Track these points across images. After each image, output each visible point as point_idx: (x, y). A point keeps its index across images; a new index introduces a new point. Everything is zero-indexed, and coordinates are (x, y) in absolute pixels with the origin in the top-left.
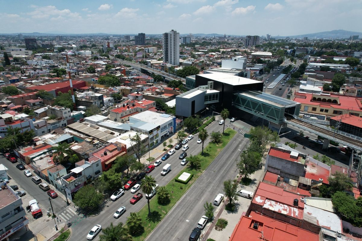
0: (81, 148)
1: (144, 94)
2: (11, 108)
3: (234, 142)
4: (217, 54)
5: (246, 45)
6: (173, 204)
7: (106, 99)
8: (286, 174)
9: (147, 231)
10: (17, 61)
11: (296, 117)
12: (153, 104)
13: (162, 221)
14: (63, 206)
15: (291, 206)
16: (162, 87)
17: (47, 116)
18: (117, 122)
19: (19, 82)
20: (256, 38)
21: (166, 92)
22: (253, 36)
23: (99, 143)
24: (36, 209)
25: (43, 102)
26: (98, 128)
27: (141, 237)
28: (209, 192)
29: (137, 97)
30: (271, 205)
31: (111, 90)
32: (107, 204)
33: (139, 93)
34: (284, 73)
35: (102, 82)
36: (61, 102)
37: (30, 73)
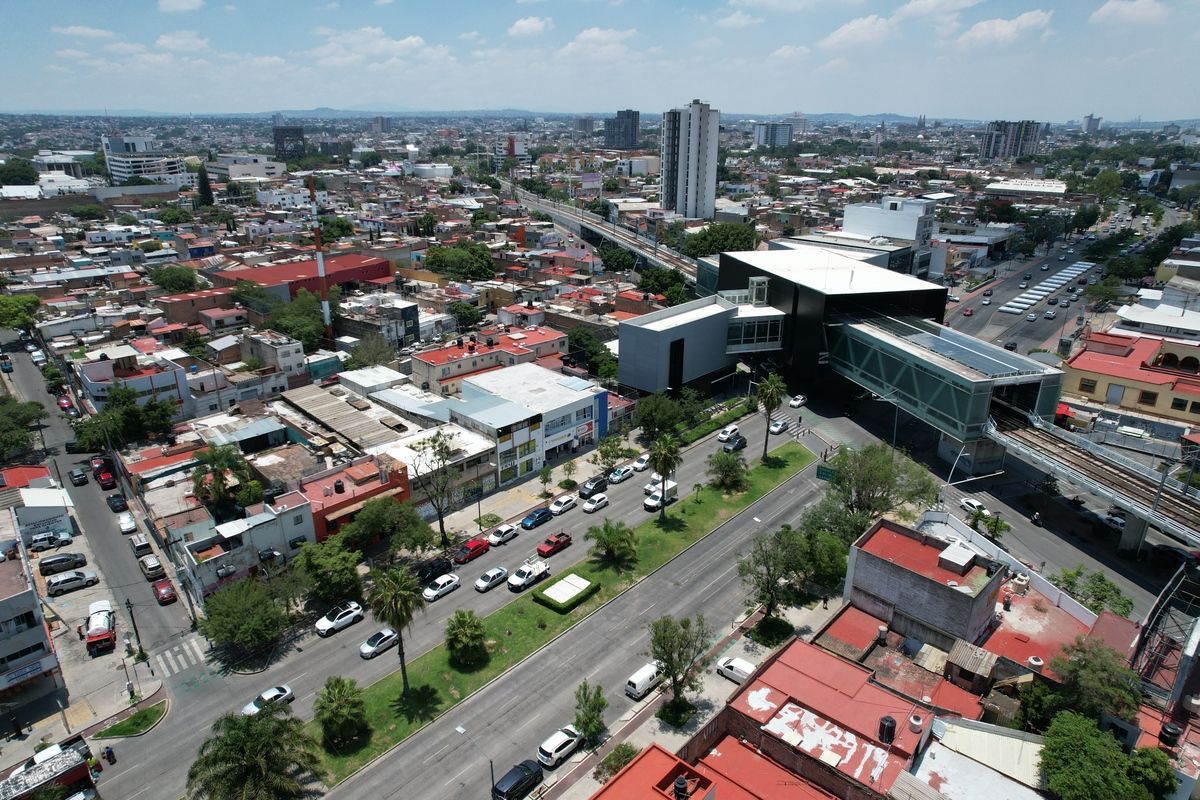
0: (281, 464)
1: (549, 308)
2: (154, 331)
3: (792, 492)
4: (860, 184)
5: (988, 153)
6: (493, 673)
7: (425, 318)
8: (912, 626)
9: (378, 745)
10: (234, 194)
11: (1041, 423)
12: (557, 345)
13: (439, 720)
14: (177, 631)
15: (869, 740)
16: (617, 287)
17: (240, 361)
18: (429, 393)
19: (214, 254)
20: (1026, 129)
21: (624, 305)
22: (1015, 124)
23: (344, 452)
24: (98, 629)
25: (246, 317)
26: (368, 408)
27: (351, 758)
28: (630, 649)
29: (525, 317)
30: (796, 725)
31: (452, 292)
32: (298, 645)
33: (535, 304)
34: (1091, 260)
35: (436, 265)
36: (284, 322)
37: (247, 229)
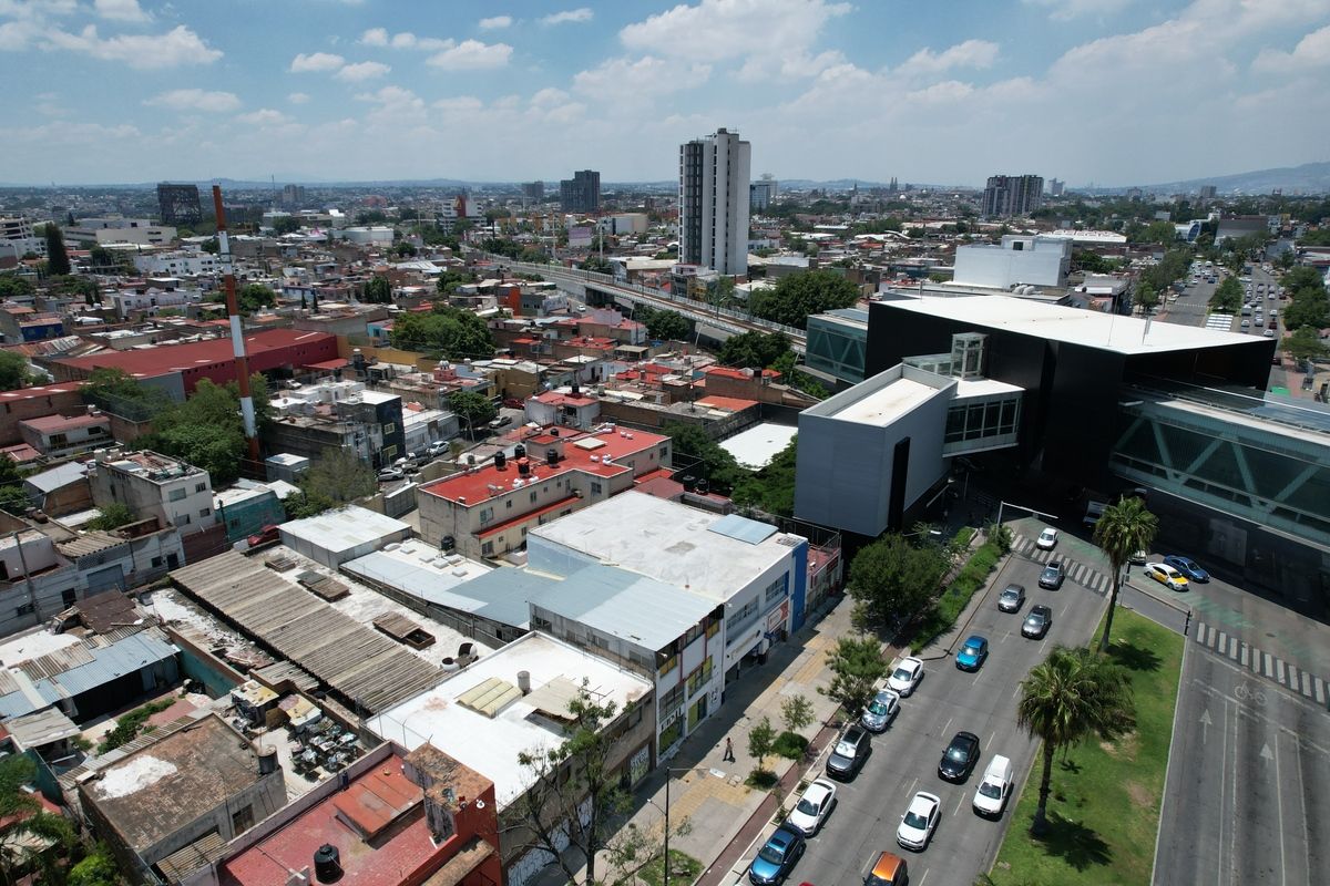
1: (604, 395)
5: (990, 211)
10: (103, 263)
12: (657, 454)
16: (688, 362)
17: (91, 508)
18: (457, 557)
19: (62, 335)
20: (1030, 184)
21: (717, 387)
22: (1017, 178)
26: (345, 594)
29: (571, 411)
31: (444, 377)
33: (582, 390)
34: (1224, 313)
35: (410, 340)
37: (117, 300)
